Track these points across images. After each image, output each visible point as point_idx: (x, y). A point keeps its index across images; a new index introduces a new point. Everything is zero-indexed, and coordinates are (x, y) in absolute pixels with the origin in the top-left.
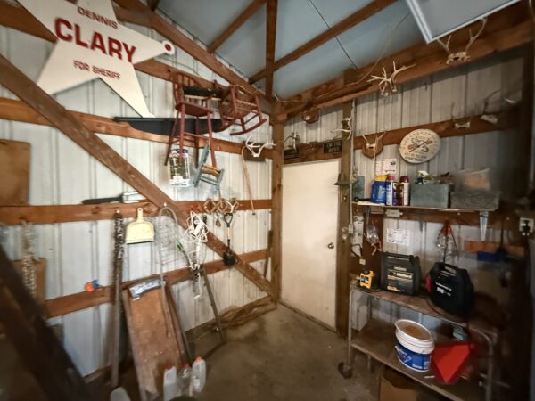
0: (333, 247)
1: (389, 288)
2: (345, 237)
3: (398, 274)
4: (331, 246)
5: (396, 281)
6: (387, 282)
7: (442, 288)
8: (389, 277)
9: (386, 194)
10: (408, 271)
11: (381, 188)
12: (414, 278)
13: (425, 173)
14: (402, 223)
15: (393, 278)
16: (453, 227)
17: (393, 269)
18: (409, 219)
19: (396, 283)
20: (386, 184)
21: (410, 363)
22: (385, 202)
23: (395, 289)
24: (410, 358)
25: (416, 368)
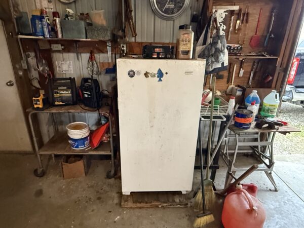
0: (12, 85)
1: (56, 103)
2: (21, 73)
3: (61, 92)
4: (10, 84)
5: (60, 97)
6: (54, 99)
7: (87, 94)
8: (56, 95)
9: (42, 28)
10: (68, 88)
11: (37, 22)
12: (72, 93)
13: (71, 11)
14: (66, 55)
15: (58, 95)
16: (96, 55)
17: (57, 89)
18: (69, 51)
19: (61, 99)
20: (41, 18)
21: (77, 147)
22: (44, 35)
23: (61, 103)
24: (77, 144)
25: (81, 148)
